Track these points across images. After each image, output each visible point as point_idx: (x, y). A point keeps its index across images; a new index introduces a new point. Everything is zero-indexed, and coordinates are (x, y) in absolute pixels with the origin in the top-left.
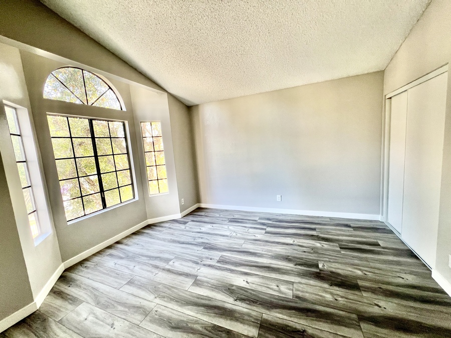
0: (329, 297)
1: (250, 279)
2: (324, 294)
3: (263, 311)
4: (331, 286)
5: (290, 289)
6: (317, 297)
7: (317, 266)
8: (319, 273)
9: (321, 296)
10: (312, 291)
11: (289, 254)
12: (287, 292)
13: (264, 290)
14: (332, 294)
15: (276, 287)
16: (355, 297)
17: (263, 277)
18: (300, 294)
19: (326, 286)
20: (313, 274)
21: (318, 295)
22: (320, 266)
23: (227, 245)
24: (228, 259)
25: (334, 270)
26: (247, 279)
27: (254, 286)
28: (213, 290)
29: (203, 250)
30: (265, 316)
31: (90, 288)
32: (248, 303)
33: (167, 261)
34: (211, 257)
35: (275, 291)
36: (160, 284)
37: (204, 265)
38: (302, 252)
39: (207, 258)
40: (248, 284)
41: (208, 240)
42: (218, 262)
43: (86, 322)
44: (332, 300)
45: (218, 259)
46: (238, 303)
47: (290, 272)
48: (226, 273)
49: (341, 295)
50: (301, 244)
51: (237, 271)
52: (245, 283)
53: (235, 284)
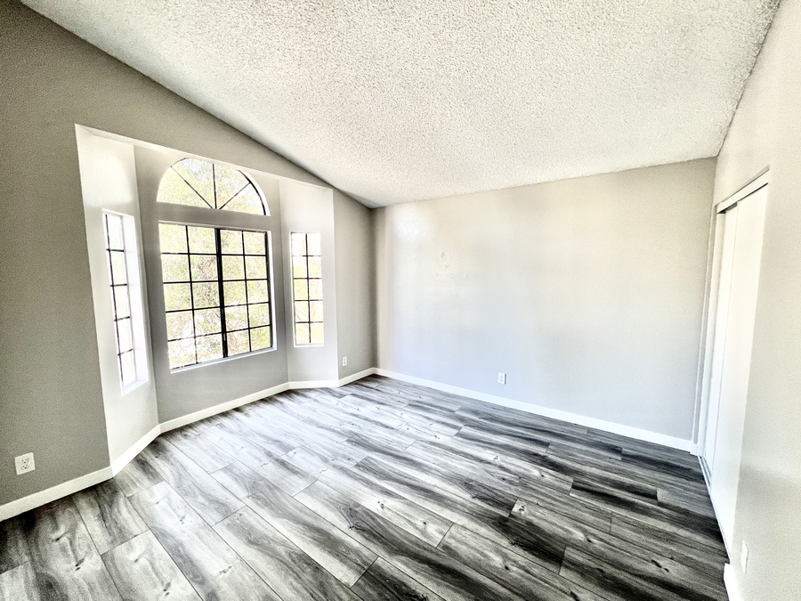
0: (497, 561)
1: (389, 502)
2: (492, 555)
3: (381, 552)
4: (513, 544)
5: (441, 533)
6: (478, 555)
7: (510, 507)
8: (506, 520)
9: (485, 556)
10: (474, 545)
11: (473, 478)
12: (434, 535)
13: (401, 523)
14: (505, 557)
15: (422, 524)
16: (544, 574)
17: (411, 504)
18: (453, 544)
19: (505, 542)
20: (495, 519)
21: (482, 553)
22: (516, 509)
23: (384, 443)
24: (374, 465)
25: (535, 521)
26: (385, 501)
27: (389, 514)
28: (327, 506)
29: (346, 443)
30: (380, 562)
31: (178, 465)
32: (367, 536)
33: (287, 449)
34: (350, 456)
35: (417, 528)
36: (263, 479)
37: (334, 466)
38: (499, 478)
39: (344, 457)
40: (381, 509)
41: (361, 429)
42: (358, 466)
43: (157, 507)
44: (500, 566)
45: (359, 460)
46: (353, 533)
47: (459, 506)
48: (359, 484)
49: (520, 563)
50: (505, 465)
51: (376, 485)
52: (379, 506)
53: (363, 504)
